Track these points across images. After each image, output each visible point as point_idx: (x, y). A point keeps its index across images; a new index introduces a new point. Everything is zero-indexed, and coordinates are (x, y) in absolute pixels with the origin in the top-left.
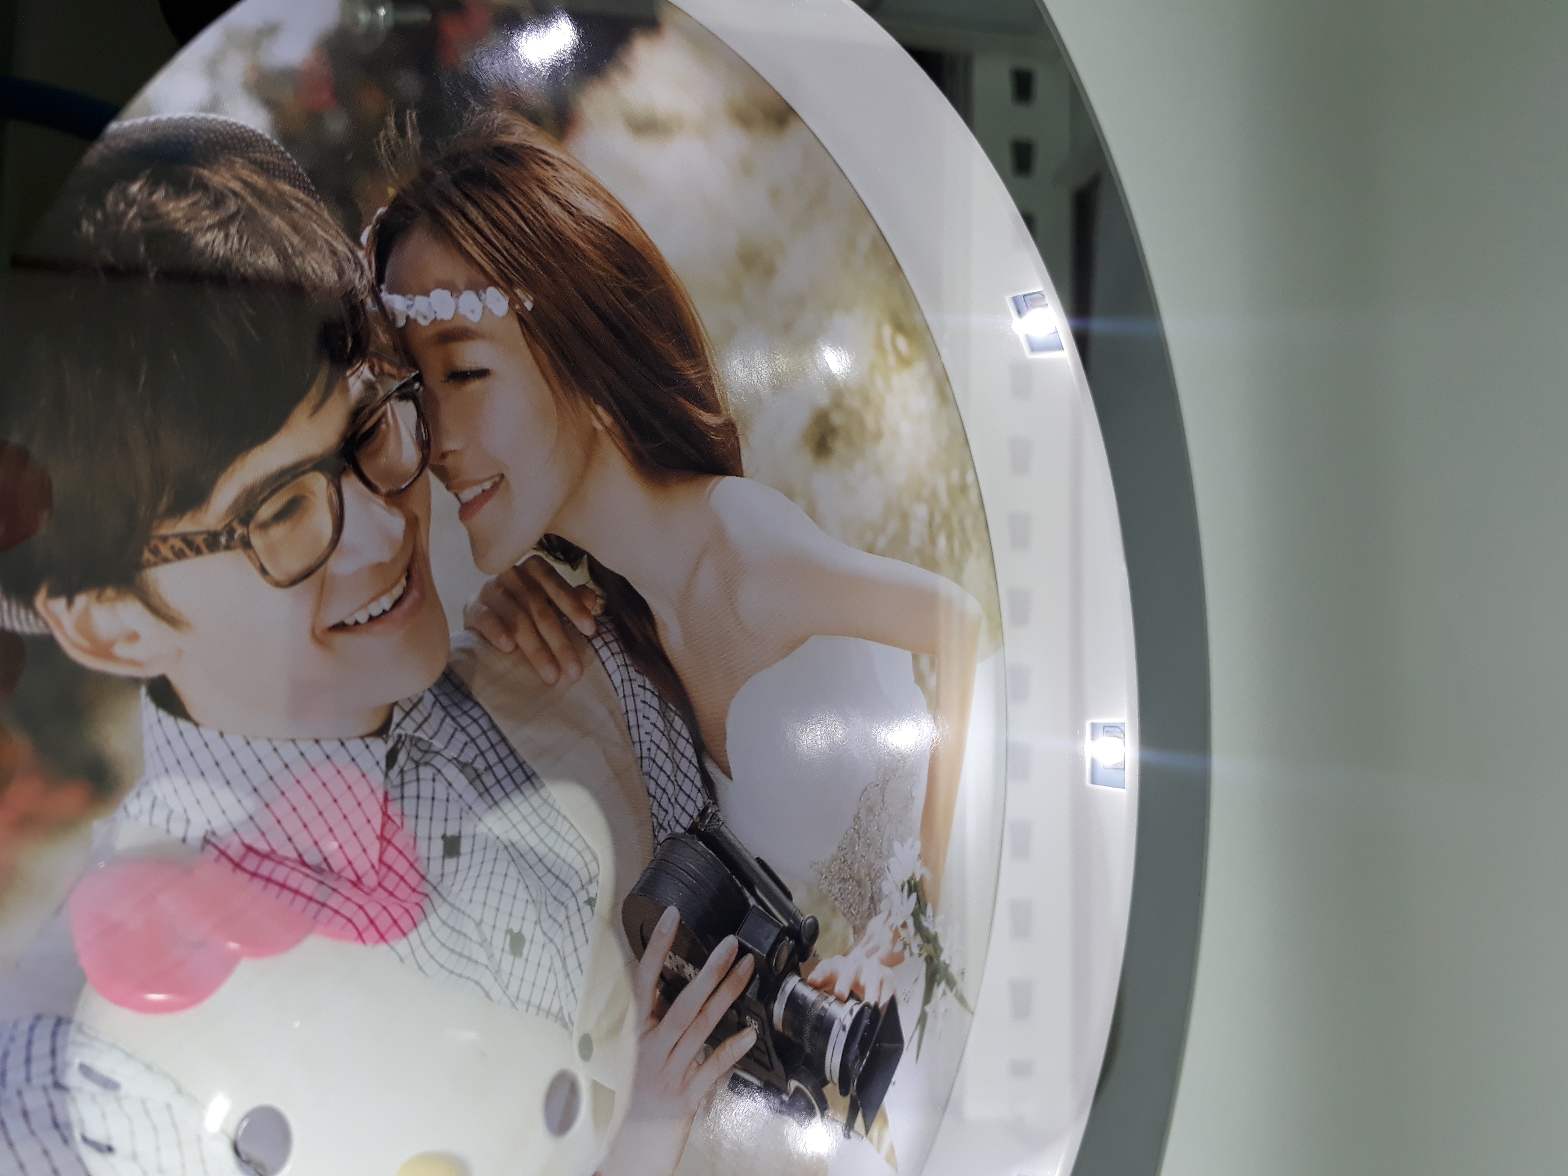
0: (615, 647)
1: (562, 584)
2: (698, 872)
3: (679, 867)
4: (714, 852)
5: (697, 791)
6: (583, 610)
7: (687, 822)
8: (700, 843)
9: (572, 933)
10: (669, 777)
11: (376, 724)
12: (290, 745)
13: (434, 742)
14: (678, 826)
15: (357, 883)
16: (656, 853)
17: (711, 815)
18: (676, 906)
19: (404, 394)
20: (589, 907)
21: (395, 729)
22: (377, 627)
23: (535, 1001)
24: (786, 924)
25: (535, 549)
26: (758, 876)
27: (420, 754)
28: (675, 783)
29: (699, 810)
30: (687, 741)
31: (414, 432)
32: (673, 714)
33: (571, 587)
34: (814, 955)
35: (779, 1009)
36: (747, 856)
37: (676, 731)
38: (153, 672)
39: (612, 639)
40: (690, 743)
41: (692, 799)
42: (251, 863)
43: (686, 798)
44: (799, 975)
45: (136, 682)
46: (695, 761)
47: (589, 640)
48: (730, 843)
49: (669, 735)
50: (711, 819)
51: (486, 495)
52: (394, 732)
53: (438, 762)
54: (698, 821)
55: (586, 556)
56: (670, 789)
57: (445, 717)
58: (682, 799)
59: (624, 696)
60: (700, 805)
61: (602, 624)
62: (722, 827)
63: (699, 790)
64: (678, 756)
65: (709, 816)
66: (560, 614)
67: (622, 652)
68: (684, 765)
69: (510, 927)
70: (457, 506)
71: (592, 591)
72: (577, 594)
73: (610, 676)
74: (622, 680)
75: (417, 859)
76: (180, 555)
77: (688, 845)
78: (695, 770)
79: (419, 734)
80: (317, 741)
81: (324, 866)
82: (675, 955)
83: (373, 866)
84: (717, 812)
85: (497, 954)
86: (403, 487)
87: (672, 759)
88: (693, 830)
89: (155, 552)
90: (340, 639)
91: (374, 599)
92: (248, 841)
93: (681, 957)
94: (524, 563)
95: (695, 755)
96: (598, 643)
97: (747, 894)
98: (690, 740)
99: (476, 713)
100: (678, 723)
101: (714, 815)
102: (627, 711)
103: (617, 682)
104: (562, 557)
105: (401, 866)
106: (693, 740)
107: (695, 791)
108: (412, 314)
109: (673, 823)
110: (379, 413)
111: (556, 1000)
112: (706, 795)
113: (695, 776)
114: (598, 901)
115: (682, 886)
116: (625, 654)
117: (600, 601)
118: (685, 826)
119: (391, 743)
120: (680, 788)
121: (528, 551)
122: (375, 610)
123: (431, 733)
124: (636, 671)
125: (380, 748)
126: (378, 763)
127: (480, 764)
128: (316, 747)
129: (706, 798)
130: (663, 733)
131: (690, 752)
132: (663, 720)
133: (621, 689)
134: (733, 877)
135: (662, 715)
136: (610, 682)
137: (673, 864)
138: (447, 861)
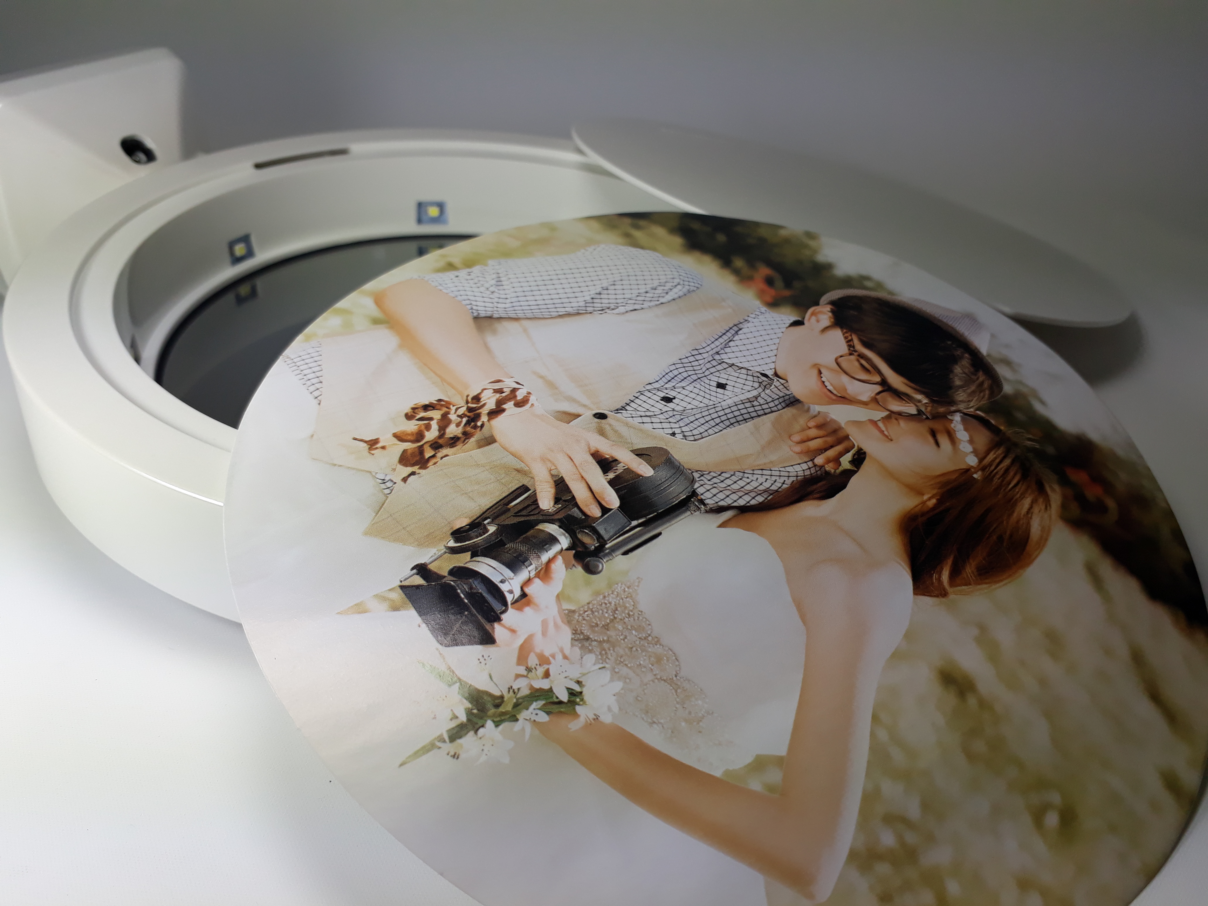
0: (807, 473)
1: (841, 454)
2: (667, 492)
3: (675, 481)
4: (676, 504)
5: (717, 501)
6: (828, 461)
7: (699, 491)
8: (685, 497)
9: (661, 422)
10: (729, 486)
11: (779, 373)
12: (776, 348)
13: (769, 390)
14: (699, 485)
15: (717, 353)
16: (688, 470)
17: (699, 507)
18: (652, 476)
19: (920, 412)
20: (671, 433)
21: (776, 379)
22: (820, 383)
23: (637, 401)
24: (607, 546)
25: (858, 446)
26: (649, 531)
27: (764, 385)
28: (724, 489)
29: (705, 500)
30: (748, 502)
31: (904, 411)
32: (765, 497)
33: (840, 458)
34: (574, 565)
35: (552, 529)
36: (665, 526)
37: (755, 496)
38: (806, 321)
39: (812, 472)
40: (746, 504)
41: (713, 497)
42: (736, 328)
43: (714, 493)
44: (567, 549)
45: (804, 318)
46: (735, 504)
47: (812, 460)
48: (678, 516)
49: (754, 491)
50: (697, 506)
51: (882, 432)
52: (775, 379)
53: (760, 390)
54: (699, 498)
55: (856, 469)
56: (723, 485)
57: (780, 396)
58: (714, 491)
59: (780, 471)
60: (707, 501)
61: (821, 469)
62: (690, 512)
63: (717, 503)
64: (740, 494)
65: (700, 505)
66: (826, 450)
67: (804, 476)
68: (734, 497)
69: (676, 399)
70: (876, 420)
71: (838, 469)
72: (836, 460)
73: (792, 466)
74: (789, 472)
75: (720, 373)
76: (846, 338)
77: (686, 489)
78: (730, 503)
79: (773, 386)
80: (776, 355)
81: (727, 346)
82: (625, 469)
83: (722, 359)
84: (700, 511)
85: (666, 391)
86: (880, 403)
87: (740, 490)
88: (694, 494)
89: (846, 333)
90: (815, 372)
91: (831, 384)
92: (743, 330)
93: (621, 473)
94: (850, 440)
95: (739, 505)
96: (810, 464)
97: (640, 521)
98: (748, 504)
99: (780, 407)
100: (760, 499)
101: (699, 509)
102: (771, 470)
103: (788, 469)
104: (855, 457)
105: (719, 367)
106: (748, 506)
107: (717, 500)
108: (954, 422)
109: (702, 482)
110: (909, 402)
111: (632, 409)
112: (712, 506)
113: (726, 502)
114: (673, 437)
115: (663, 480)
116: (803, 477)
117: (833, 471)
118: (698, 490)
119: (770, 376)
120: (721, 491)
121: (857, 442)
122: (827, 384)
123: (773, 390)
124: (794, 481)
125: (770, 373)
126: (763, 370)
127: (755, 403)
128: (774, 355)
129: (711, 506)
130: (756, 488)
131: (741, 502)
132: (763, 490)
133: (784, 470)
134: (656, 513)
135: (766, 490)
136: (789, 465)
137: (678, 478)
138: (716, 383)
